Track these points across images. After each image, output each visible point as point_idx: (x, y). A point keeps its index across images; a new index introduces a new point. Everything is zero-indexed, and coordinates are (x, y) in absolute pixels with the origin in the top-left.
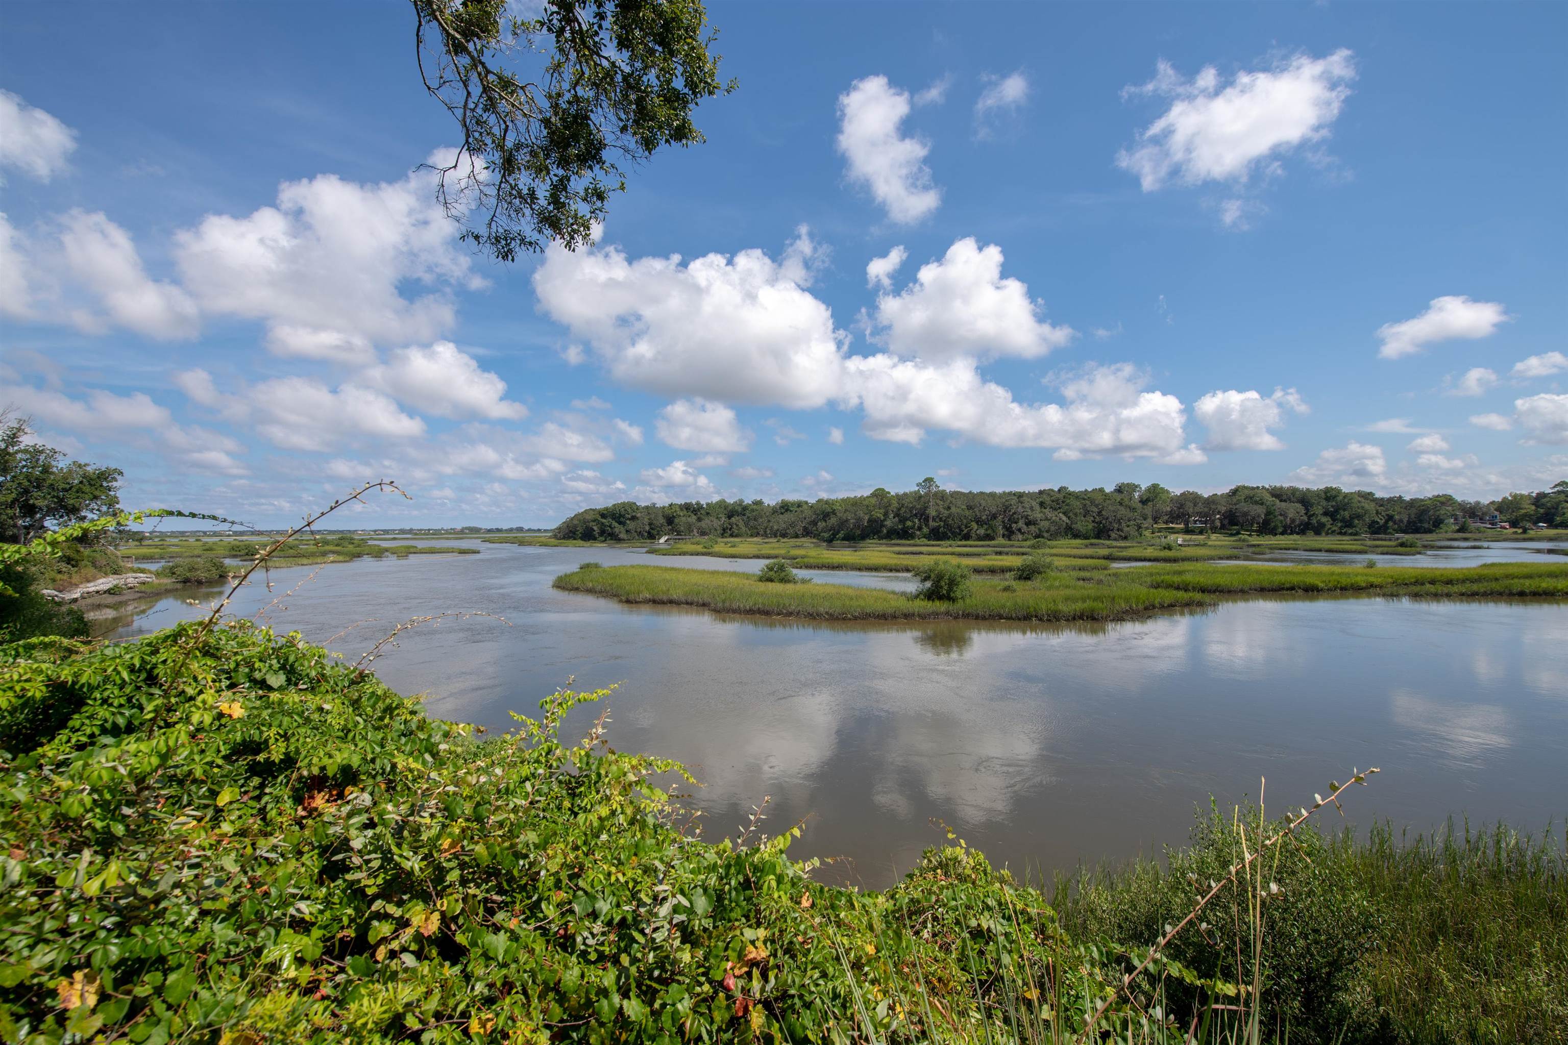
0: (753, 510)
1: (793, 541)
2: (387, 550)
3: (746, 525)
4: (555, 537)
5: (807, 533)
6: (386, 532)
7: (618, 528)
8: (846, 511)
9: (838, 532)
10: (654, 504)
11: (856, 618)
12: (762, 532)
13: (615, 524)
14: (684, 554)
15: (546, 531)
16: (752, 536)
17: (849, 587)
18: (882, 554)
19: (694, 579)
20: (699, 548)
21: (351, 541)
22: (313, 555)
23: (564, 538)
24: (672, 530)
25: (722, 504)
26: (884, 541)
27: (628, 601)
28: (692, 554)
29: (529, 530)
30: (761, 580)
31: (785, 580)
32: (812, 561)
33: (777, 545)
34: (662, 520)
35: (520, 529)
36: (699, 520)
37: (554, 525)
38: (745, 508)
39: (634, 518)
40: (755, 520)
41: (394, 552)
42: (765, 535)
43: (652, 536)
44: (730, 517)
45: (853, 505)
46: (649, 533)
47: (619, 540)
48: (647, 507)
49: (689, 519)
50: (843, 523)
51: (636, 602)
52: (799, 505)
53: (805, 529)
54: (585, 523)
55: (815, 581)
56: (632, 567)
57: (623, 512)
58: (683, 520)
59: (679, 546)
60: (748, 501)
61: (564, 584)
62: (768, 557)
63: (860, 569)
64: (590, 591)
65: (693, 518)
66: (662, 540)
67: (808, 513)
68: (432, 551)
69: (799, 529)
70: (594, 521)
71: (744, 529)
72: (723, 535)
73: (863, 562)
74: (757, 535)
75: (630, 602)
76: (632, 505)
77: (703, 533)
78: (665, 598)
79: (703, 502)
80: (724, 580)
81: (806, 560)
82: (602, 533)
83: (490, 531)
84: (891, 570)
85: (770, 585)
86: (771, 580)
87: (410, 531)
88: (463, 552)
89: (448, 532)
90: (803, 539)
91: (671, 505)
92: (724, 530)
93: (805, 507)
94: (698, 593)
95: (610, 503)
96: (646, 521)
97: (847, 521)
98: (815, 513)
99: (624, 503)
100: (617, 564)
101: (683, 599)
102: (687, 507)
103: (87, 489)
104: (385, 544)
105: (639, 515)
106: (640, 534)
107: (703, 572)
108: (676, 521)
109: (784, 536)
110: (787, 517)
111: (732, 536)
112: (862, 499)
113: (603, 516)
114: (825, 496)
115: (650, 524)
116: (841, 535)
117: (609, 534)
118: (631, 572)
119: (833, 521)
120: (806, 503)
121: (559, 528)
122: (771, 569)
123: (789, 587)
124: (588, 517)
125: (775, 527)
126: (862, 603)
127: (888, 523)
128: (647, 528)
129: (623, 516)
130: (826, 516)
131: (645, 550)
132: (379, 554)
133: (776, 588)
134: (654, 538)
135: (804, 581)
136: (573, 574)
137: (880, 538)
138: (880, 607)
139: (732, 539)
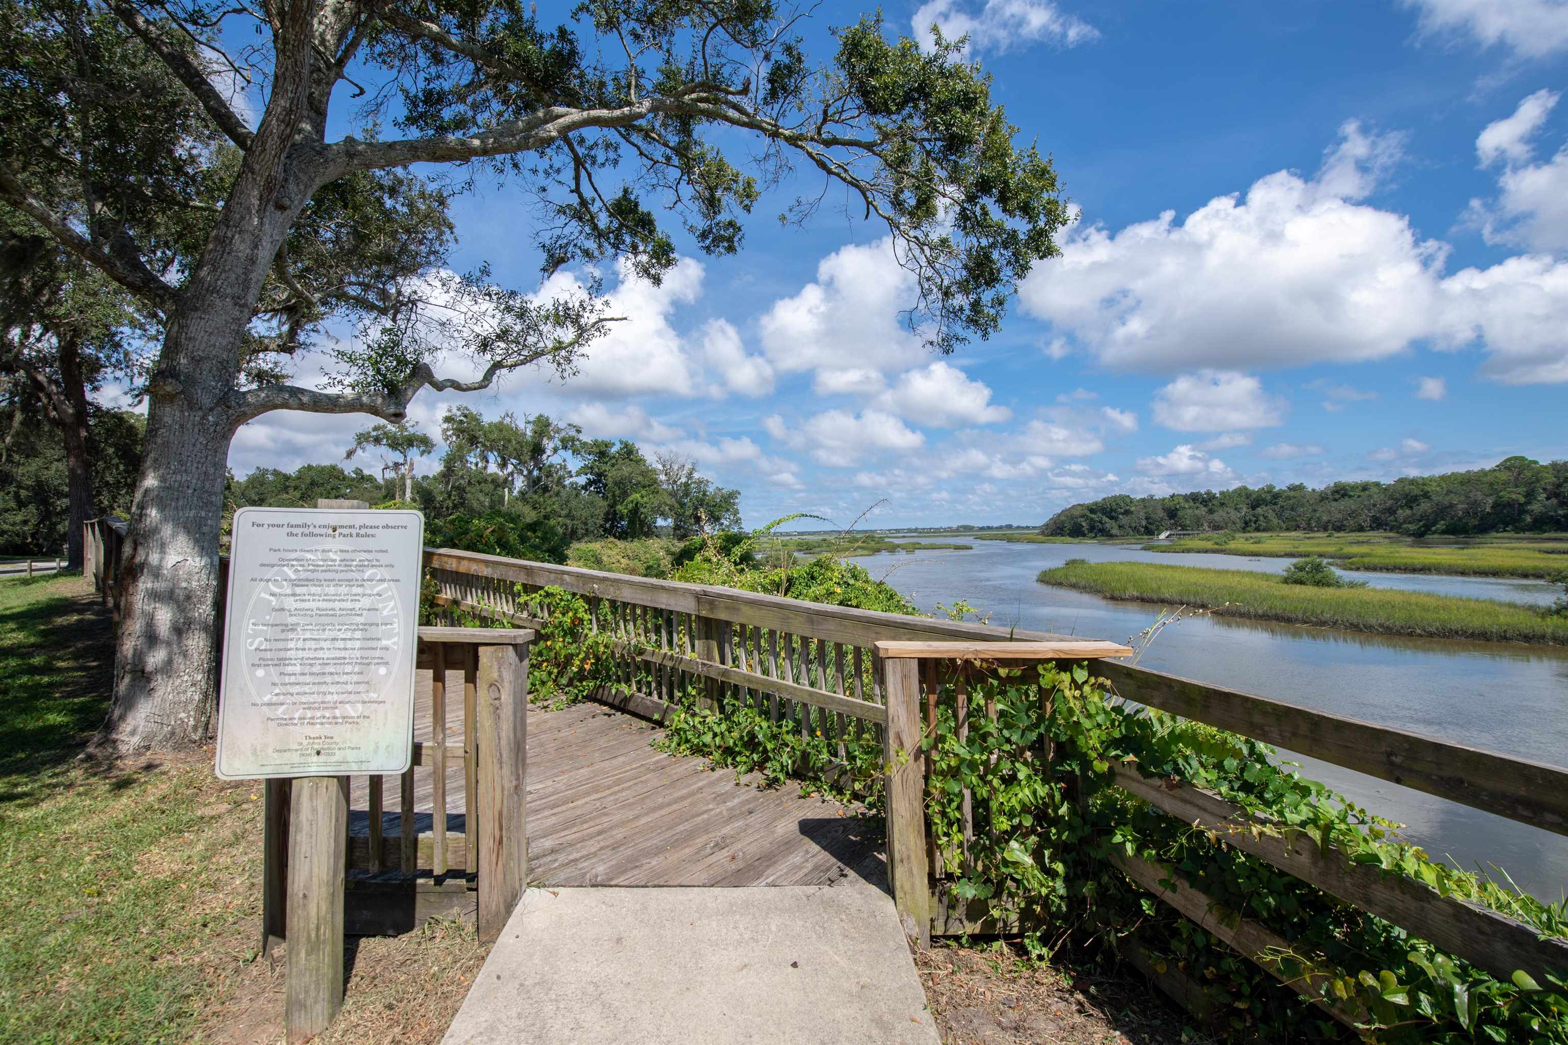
0: (1289, 498)
1: (1354, 536)
2: (898, 546)
3: (1279, 516)
4: (1043, 533)
5: (1377, 524)
6: (898, 531)
7: (1109, 524)
8: (1449, 492)
9: (1435, 523)
10: (1152, 496)
11: (1431, 635)
12: (1303, 525)
13: (1105, 519)
14: (1189, 551)
15: (1034, 528)
16: (1288, 529)
17: (1428, 594)
18: (1512, 553)
19: (1194, 578)
20: (1209, 545)
21: (872, 538)
22: (847, 549)
23: (1052, 535)
24: (1175, 525)
25: (1243, 493)
26: (1527, 534)
27: (1113, 598)
28: (1199, 552)
29: (1018, 527)
30: (1286, 581)
31: (1323, 582)
32: (1376, 561)
33: (1327, 541)
34: (1161, 514)
35: (1009, 527)
36: (1211, 511)
37: (1040, 522)
38: (1276, 496)
39: (1127, 512)
40: (1292, 509)
41: (904, 547)
42: (1309, 529)
43: (1150, 531)
44: (1254, 508)
45: (1462, 483)
46: (1146, 528)
47: (1110, 536)
48: (1143, 500)
49: (1197, 512)
50: (1442, 511)
51: (1122, 600)
52: (1365, 487)
53: (1375, 519)
54: (1072, 518)
55: (1371, 585)
56: (1121, 563)
57: (1114, 507)
58: (1189, 512)
59: (1182, 542)
60: (1280, 485)
61: (1047, 579)
62: (1301, 555)
63: (1463, 573)
64: (1074, 586)
65: (1203, 511)
66: (1163, 536)
67: (1377, 498)
68: (933, 547)
69: (1365, 518)
70: (1082, 516)
71: (1276, 521)
72: (1244, 530)
73: (1470, 563)
74: (1297, 528)
75: (1115, 598)
76: (1125, 499)
77: (1216, 527)
78: (1155, 597)
79: (1216, 491)
80: (1234, 581)
81: (1366, 560)
82: (1092, 528)
83: (982, 529)
84: (1525, 576)
85: (1298, 589)
86: (1302, 583)
87: (916, 530)
88: (957, 548)
89: (945, 530)
90: (1371, 533)
91: (1173, 496)
92: (1246, 523)
93: (1374, 490)
94: (1196, 593)
95: (1098, 497)
96: (1142, 514)
97: (1451, 506)
98: (1391, 497)
99: (1115, 497)
100: (1105, 561)
101: (1177, 598)
102: (1194, 498)
103: (723, 505)
104: (897, 541)
105: (1133, 509)
106: (1135, 529)
107: (1208, 571)
108: (1180, 513)
109: (1339, 529)
110: (1344, 504)
111: (1258, 530)
112: (1484, 473)
113: (1092, 511)
114: (1413, 473)
115: (1147, 519)
116: (1441, 525)
117: (1100, 530)
118: (1119, 568)
119: (1425, 506)
120: (1377, 484)
121: (1047, 525)
122: (1301, 569)
123: (1327, 593)
124: (1077, 513)
125: (1325, 518)
126: (1443, 615)
127: (1536, 507)
128: (1144, 523)
129: (1115, 511)
130: (1411, 500)
131: (1140, 546)
132: (893, 549)
133: (1308, 591)
134: (1153, 534)
135: (1352, 585)
136: (1058, 569)
137: (1517, 530)
138: (1477, 622)
139: (1258, 534)
